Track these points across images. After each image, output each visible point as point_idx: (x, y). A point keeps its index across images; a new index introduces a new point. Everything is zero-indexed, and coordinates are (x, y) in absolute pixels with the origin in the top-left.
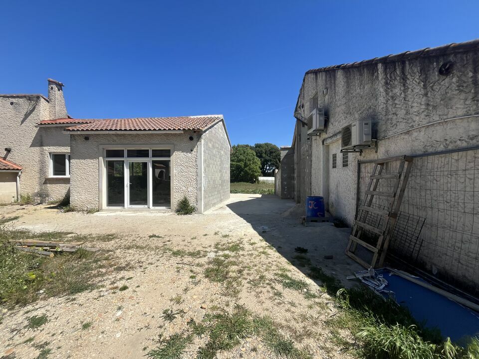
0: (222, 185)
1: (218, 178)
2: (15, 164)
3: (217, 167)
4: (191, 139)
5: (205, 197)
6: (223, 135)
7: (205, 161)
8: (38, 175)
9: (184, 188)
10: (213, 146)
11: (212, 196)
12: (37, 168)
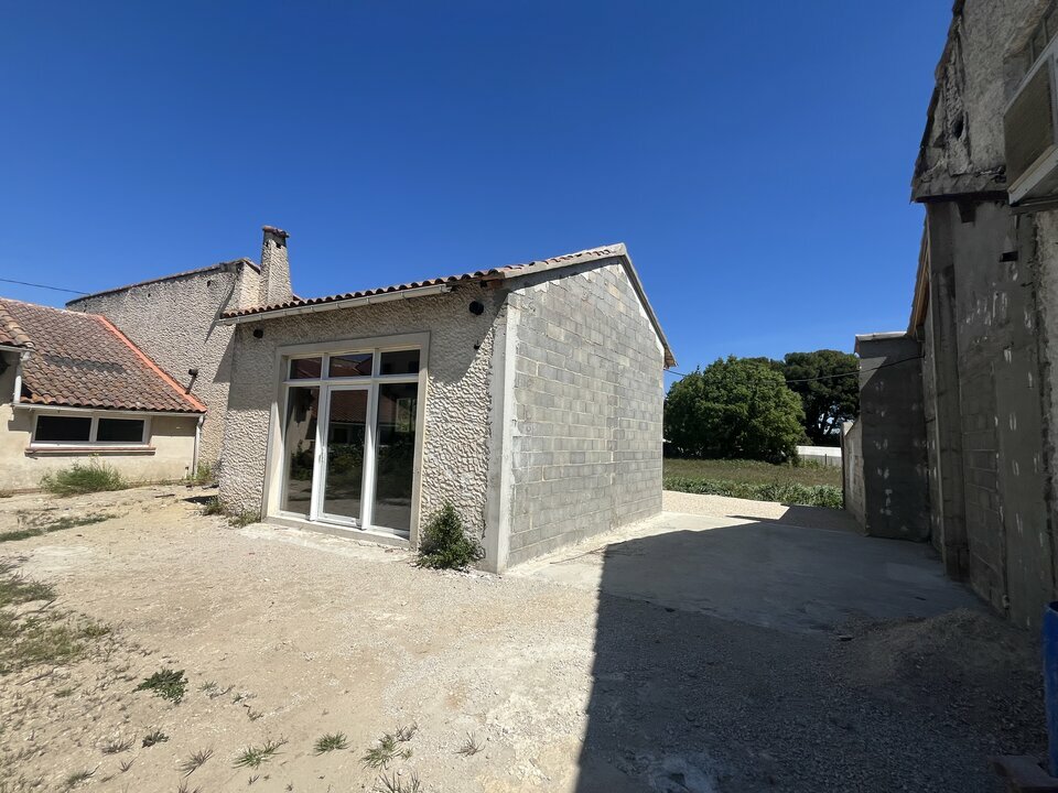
0: (620, 468)
1: (600, 446)
2: (199, 401)
3: (594, 409)
4: (477, 309)
6: (629, 308)
7: (523, 383)
8: (224, 424)
9: (449, 475)
10: (576, 339)
11: (563, 505)
12: (224, 411)
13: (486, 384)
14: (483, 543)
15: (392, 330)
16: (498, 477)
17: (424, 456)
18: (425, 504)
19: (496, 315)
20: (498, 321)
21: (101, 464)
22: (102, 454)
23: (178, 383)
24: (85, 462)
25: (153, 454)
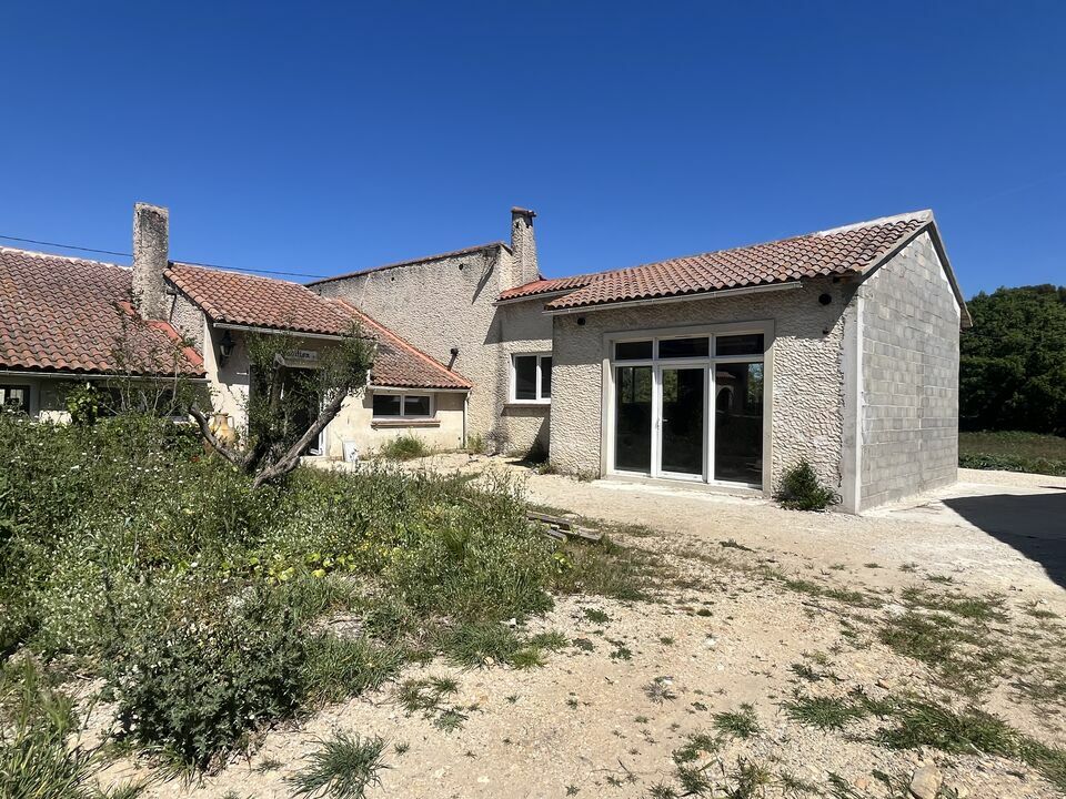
1: (912, 413)
2: (462, 377)
3: (907, 378)
4: (825, 300)
5: (866, 469)
7: (867, 360)
8: (493, 399)
9: (801, 438)
10: (896, 315)
11: (889, 465)
12: (492, 386)
13: (838, 362)
14: (839, 491)
15: (731, 317)
16: (853, 438)
17: (775, 423)
18: (777, 461)
19: (846, 305)
20: (848, 310)
21: (414, 434)
22: (415, 426)
23: (436, 361)
24: (404, 433)
25: (438, 426)
